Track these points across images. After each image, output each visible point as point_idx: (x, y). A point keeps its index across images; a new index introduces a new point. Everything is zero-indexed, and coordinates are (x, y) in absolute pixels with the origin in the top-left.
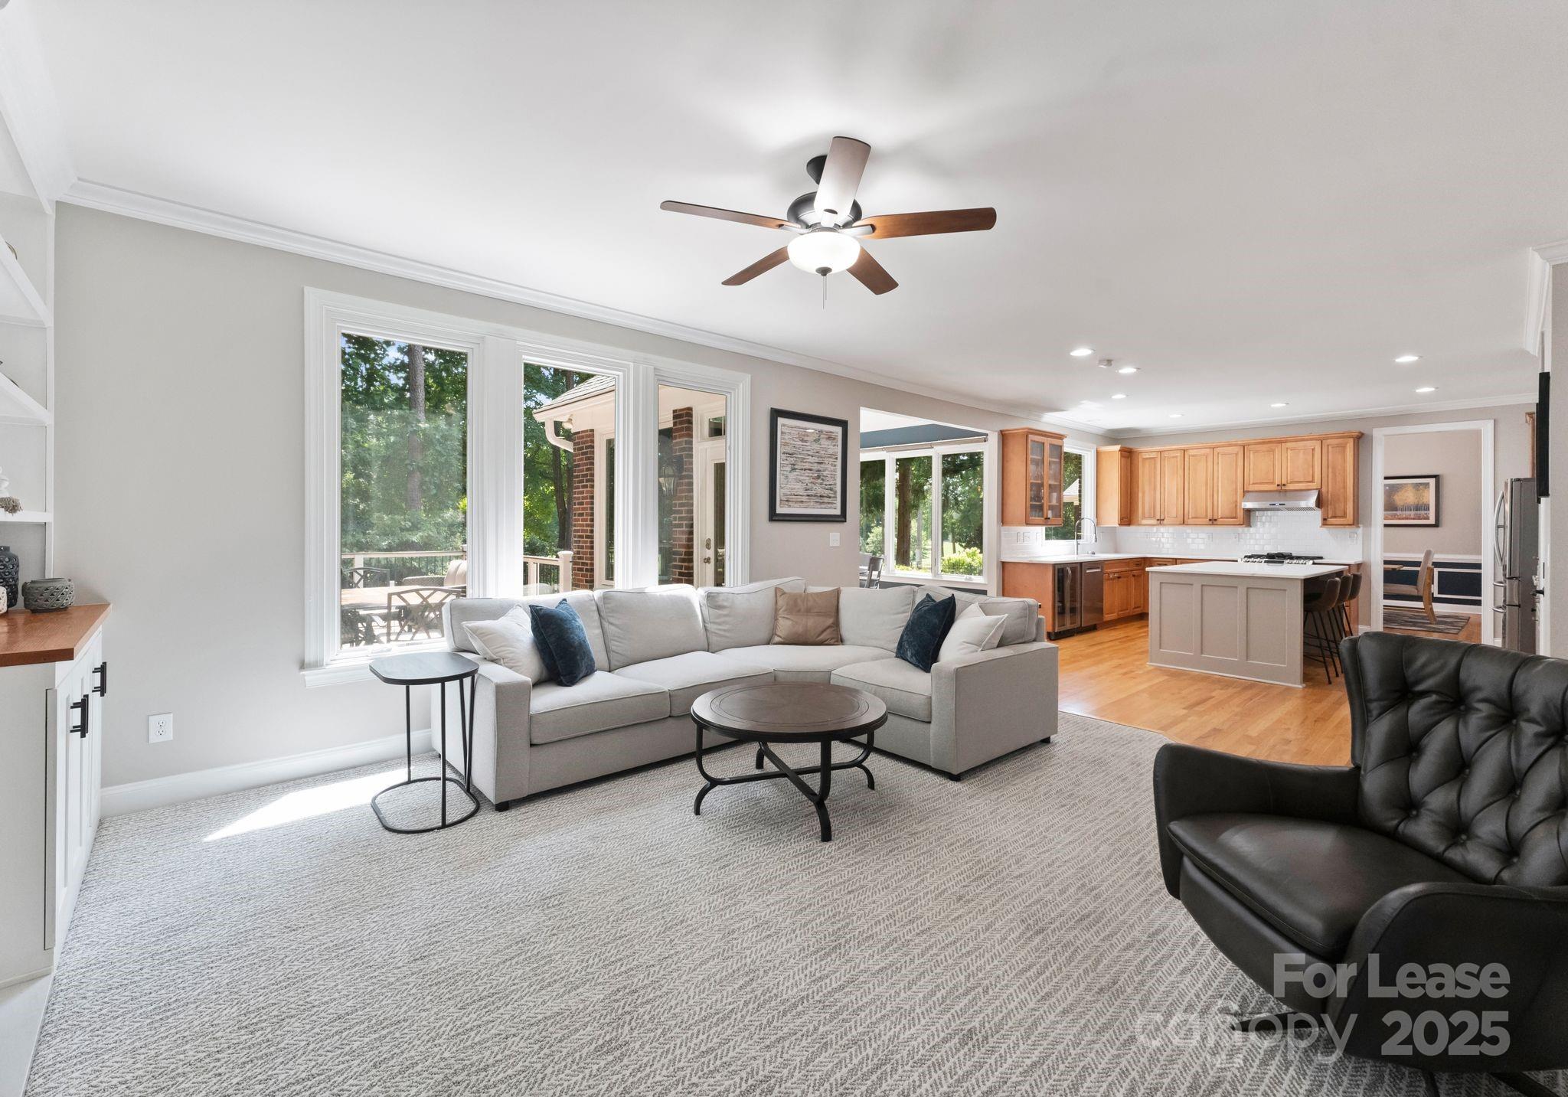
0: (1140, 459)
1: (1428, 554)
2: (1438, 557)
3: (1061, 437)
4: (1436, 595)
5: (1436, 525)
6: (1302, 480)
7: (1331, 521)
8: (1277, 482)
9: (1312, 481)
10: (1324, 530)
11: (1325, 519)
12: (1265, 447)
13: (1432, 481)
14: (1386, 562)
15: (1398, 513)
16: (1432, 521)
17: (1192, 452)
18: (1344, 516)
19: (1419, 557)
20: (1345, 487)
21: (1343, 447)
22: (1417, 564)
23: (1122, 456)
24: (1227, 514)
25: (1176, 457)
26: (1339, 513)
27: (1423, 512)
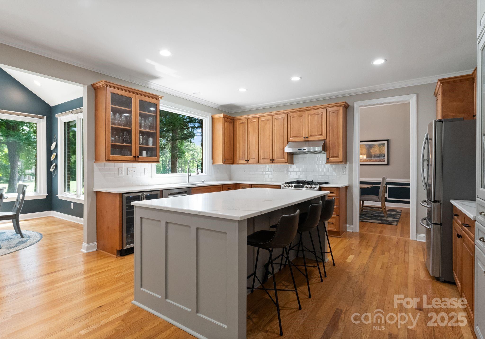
0: (238, 124)
1: (384, 179)
2: (388, 180)
3: (156, 98)
4: (388, 199)
5: (388, 164)
6: (316, 134)
7: (332, 159)
8: (304, 136)
9: (321, 135)
10: (328, 165)
11: (328, 159)
12: (298, 114)
13: (386, 143)
14: (361, 183)
15: (372, 158)
16: (386, 162)
17: (262, 119)
18: (338, 157)
19: (380, 180)
20: (338, 138)
21: (337, 112)
22: (379, 183)
23: (225, 121)
24: (279, 156)
25: (255, 122)
26: (335, 155)
27: (382, 158)
